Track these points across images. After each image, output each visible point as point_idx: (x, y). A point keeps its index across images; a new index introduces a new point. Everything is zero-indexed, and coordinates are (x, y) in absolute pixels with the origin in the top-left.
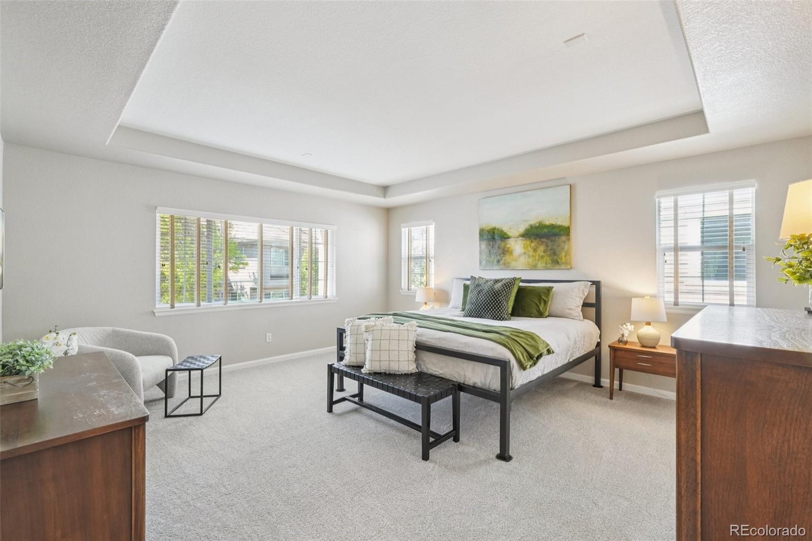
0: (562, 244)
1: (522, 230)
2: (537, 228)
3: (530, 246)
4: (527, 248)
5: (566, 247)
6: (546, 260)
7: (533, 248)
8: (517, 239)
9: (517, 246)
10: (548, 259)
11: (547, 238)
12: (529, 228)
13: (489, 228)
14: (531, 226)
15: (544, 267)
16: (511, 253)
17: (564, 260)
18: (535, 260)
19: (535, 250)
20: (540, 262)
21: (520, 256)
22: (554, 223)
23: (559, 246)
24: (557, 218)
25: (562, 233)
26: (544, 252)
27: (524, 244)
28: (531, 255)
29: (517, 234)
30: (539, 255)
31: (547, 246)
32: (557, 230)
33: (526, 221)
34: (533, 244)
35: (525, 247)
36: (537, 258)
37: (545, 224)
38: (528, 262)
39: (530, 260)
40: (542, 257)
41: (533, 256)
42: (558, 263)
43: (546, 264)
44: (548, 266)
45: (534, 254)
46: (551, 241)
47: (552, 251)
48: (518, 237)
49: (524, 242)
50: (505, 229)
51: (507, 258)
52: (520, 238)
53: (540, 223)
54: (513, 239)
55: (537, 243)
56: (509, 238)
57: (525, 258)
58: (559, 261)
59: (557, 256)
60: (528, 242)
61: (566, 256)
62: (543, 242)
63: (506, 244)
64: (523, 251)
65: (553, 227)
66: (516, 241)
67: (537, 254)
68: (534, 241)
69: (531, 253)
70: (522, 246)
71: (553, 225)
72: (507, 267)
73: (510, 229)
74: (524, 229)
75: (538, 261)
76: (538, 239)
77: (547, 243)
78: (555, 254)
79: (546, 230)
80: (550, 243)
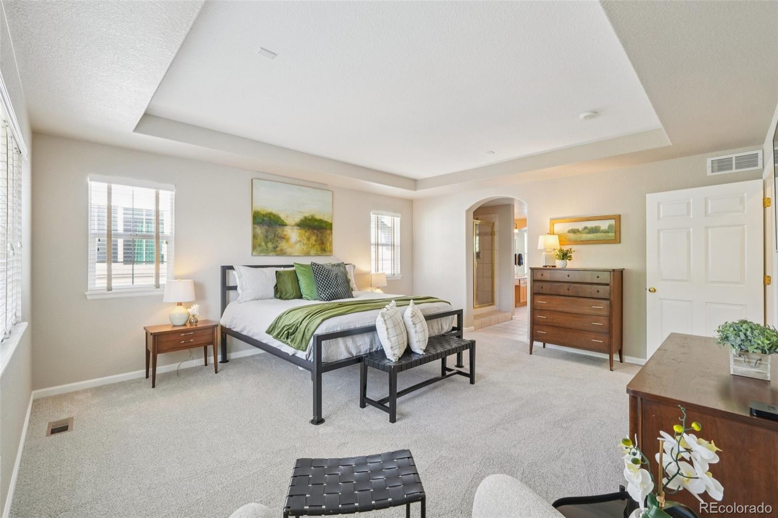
0: (328, 236)
1: (298, 219)
2: (310, 220)
3: (305, 235)
4: (302, 237)
5: (330, 239)
6: (317, 248)
7: (307, 237)
8: (293, 227)
9: (293, 234)
10: (318, 247)
11: (317, 230)
12: (303, 219)
13: (265, 212)
14: (306, 218)
15: (315, 254)
16: (288, 240)
17: (328, 249)
18: (309, 248)
19: (308, 239)
20: (312, 249)
21: (296, 243)
22: (322, 219)
23: (326, 237)
24: (324, 215)
25: (328, 227)
26: (315, 241)
27: (299, 233)
28: (305, 243)
29: (293, 223)
30: (311, 244)
31: (317, 236)
32: (324, 225)
33: (301, 212)
34: (307, 234)
35: (300, 235)
36: (310, 245)
37: (316, 218)
38: (303, 249)
39: (305, 247)
40: (314, 245)
41: (307, 244)
42: (325, 250)
43: (317, 251)
44: (318, 253)
45: (308, 243)
46: (321, 233)
47: (321, 241)
48: (294, 226)
49: (300, 231)
50: (282, 216)
51: (283, 245)
52: (296, 227)
53: (312, 217)
54: (289, 227)
55: (311, 233)
56: (286, 225)
57: (300, 245)
58: (326, 249)
59: (325, 245)
60: (303, 232)
61: (330, 245)
62: (314, 233)
63: (283, 231)
64: (299, 239)
65: (321, 221)
66: (292, 229)
67: (310, 243)
68: (307, 231)
69: (305, 241)
70: (298, 234)
71: (321, 220)
72: (282, 253)
73: (287, 217)
74: (300, 219)
75: (311, 248)
76: (311, 230)
77: (317, 234)
78: (323, 243)
79: (316, 223)
80: (320, 235)
